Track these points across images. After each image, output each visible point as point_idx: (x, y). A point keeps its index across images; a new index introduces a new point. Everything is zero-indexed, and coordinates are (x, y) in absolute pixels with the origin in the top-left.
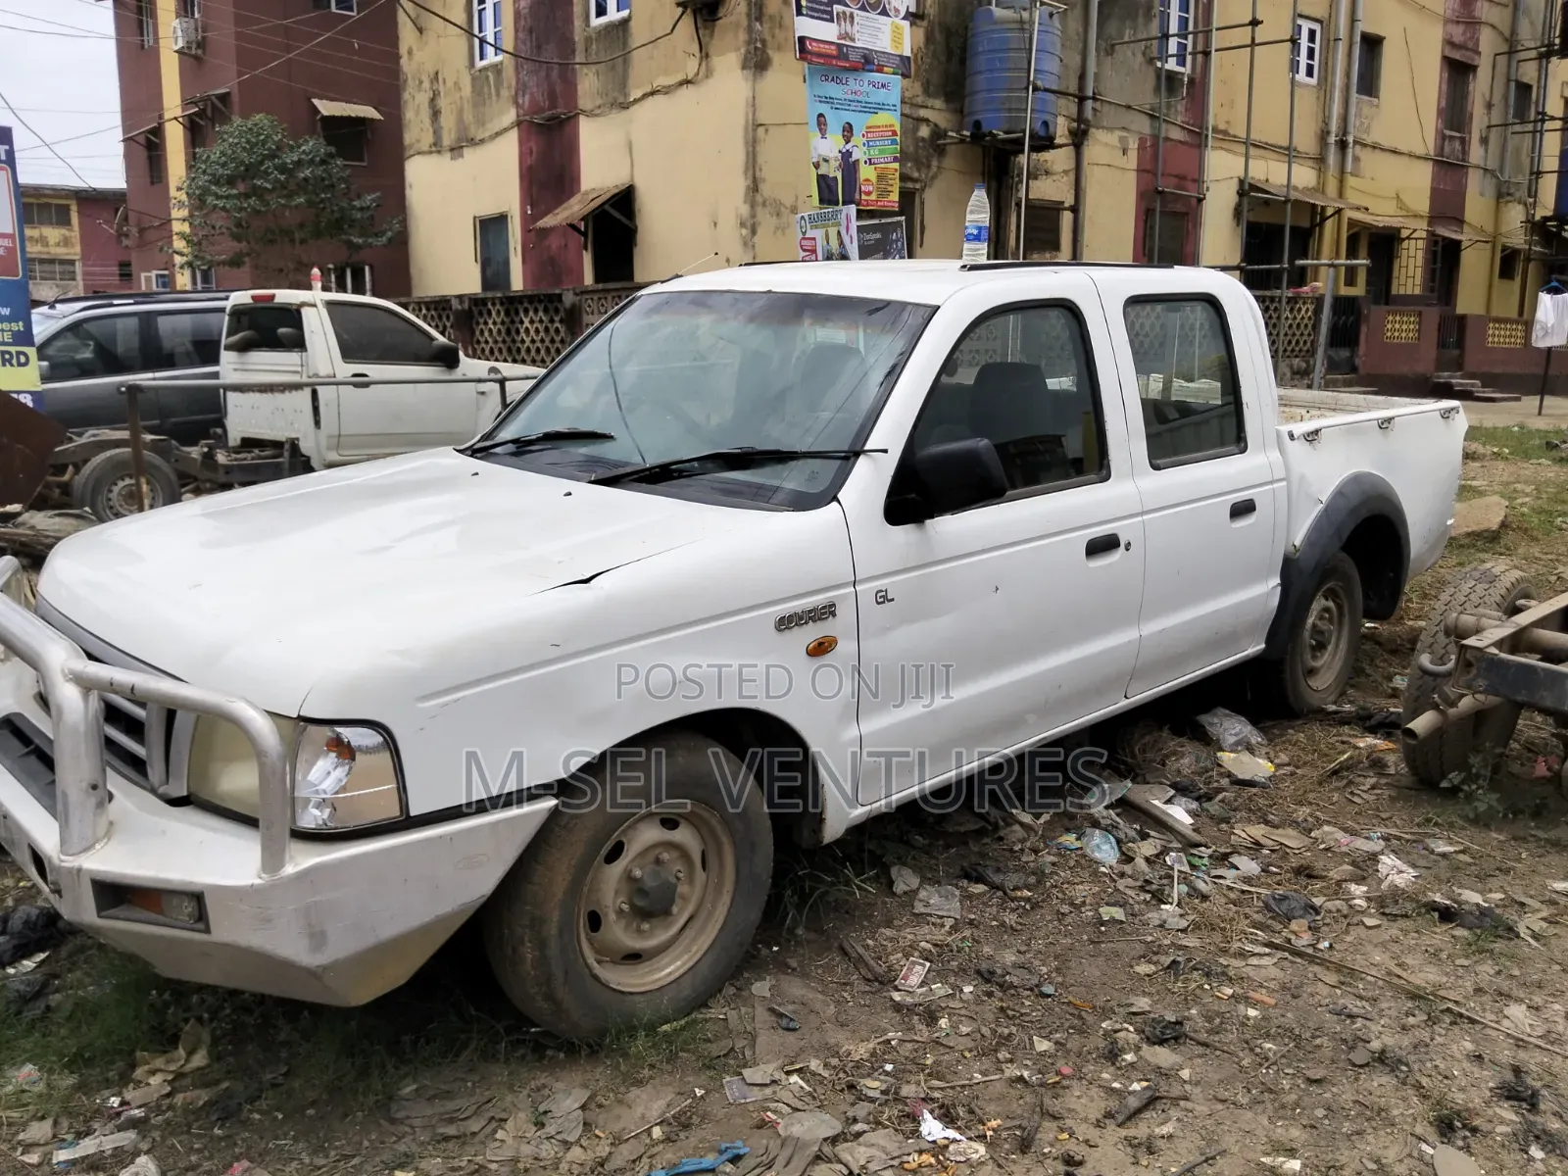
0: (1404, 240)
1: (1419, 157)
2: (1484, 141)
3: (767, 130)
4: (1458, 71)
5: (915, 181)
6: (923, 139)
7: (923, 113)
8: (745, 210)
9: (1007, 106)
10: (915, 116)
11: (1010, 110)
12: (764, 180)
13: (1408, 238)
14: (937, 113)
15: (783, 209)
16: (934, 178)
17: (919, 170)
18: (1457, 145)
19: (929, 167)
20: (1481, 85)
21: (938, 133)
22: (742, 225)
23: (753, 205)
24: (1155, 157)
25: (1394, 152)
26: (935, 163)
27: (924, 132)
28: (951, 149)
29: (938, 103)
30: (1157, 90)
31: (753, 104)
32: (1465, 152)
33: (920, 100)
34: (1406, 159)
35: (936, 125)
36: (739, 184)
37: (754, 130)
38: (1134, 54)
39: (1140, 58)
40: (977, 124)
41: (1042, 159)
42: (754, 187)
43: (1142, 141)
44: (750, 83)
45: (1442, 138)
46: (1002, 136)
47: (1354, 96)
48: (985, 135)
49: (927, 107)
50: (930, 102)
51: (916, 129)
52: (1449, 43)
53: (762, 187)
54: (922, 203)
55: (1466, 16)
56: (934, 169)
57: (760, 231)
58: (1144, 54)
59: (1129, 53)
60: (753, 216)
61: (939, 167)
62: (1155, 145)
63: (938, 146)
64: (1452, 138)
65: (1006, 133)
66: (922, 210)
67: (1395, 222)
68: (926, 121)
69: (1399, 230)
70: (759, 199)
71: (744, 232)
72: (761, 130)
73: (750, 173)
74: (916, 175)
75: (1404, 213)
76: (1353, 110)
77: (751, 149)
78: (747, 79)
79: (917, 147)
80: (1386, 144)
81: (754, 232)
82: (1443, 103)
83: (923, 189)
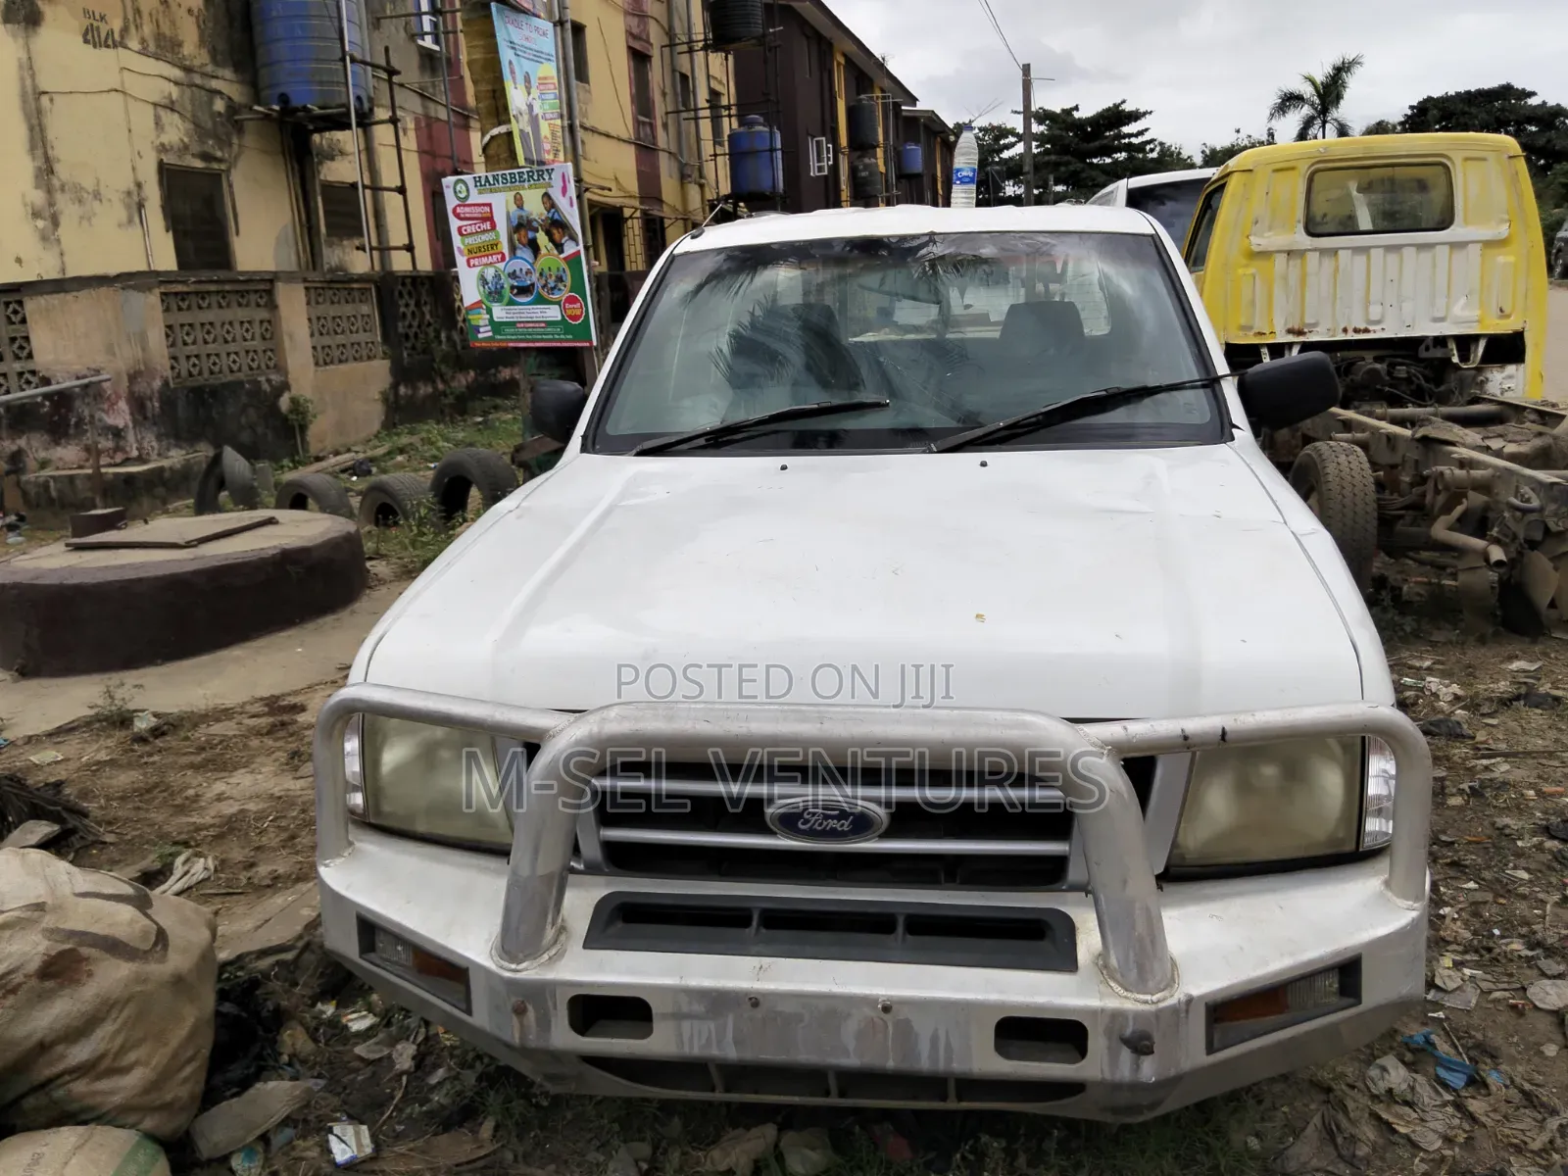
0: (627, 219)
1: (624, 141)
2: (665, 126)
3: (51, 100)
4: (639, 58)
5: (220, 160)
6: (219, 113)
7: (215, 84)
8: (38, 197)
9: (317, 78)
10: (207, 87)
11: (321, 83)
12: (59, 161)
13: (631, 217)
14: (228, 85)
15: (85, 195)
16: (237, 158)
17: (221, 149)
18: (648, 129)
19: (230, 145)
20: (656, 73)
21: (232, 108)
22: (36, 214)
23: (49, 191)
24: (430, 137)
25: (608, 136)
26: (235, 140)
27: (219, 105)
28: (249, 126)
29: (228, 73)
30: (422, 67)
31: (29, 67)
32: (654, 137)
33: (209, 68)
34: (615, 142)
35: (230, 98)
36: (24, 167)
37: (37, 100)
38: (396, 28)
39: (402, 34)
40: (284, 99)
41: (335, 139)
42: (46, 171)
43: (417, 121)
44: (21, 41)
45: (638, 123)
46: (317, 111)
47: (574, 82)
48: (296, 110)
49: (217, 77)
50: (220, 72)
51: (211, 103)
52: (630, 34)
53: (57, 167)
54: (230, 186)
55: (636, 12)
56: (235, 148)
57: (63, 220)
58: (406, 31)
59: (393, 28)
60: (51, 204)
61: (240, 146)
62: (429, 125)
63: (236, 121)
64: (644, 123)
65: (321, 108)
66: (232, 194)
67: (618, 202)
68: (220, 93)
69: (621, 209)
70: (56, 182)
71: (40, 223)
72: (45, 100)
73: (39, 152)
74: (219, 154)
75: (623, 194)
76: (575, 95)
77: (35, 122)
78: (14, 36)
79: (215, 123)
80: (602, 128)
81: (55, 222)
82: (634, 91)
83: (228, 171)
